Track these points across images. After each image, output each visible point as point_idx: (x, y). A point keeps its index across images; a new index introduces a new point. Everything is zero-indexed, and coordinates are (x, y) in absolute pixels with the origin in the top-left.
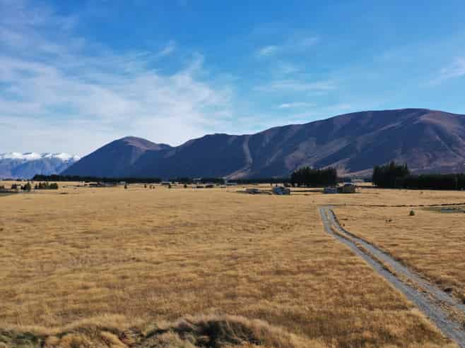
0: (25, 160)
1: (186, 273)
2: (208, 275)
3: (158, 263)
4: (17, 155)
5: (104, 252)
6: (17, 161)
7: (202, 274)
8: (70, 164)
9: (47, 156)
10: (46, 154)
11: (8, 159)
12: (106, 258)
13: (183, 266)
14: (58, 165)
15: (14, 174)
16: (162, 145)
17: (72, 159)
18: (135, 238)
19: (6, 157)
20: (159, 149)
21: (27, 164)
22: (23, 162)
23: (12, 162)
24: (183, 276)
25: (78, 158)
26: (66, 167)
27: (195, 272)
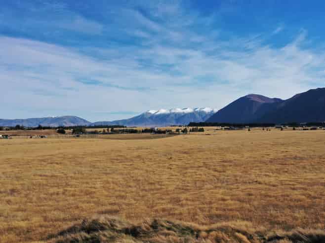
0: (183, 113)
1: (296, 194)
2: (315, 198)
3: (274, 186)
4: (179, 110)
5: (235, 176)
6: (179, 114)
7: (309, 196)
8: (212, 115)
9: (197, 110)
10: (196, 109)
11: (174, 113)
12: (237, 180)
13: (294, 189)
14: (204, 115)
15: (177, 123)
16: (275, 99)
17: (213, 111)
18: (257, 166)
19: (173, 111)
20: (273, 102)
21: (185, 116)
22: (182, 115)
23: (176, 114)
24: (294, 197)
25: (216, 110)
26: (208, 117)
27: (304, 195)
